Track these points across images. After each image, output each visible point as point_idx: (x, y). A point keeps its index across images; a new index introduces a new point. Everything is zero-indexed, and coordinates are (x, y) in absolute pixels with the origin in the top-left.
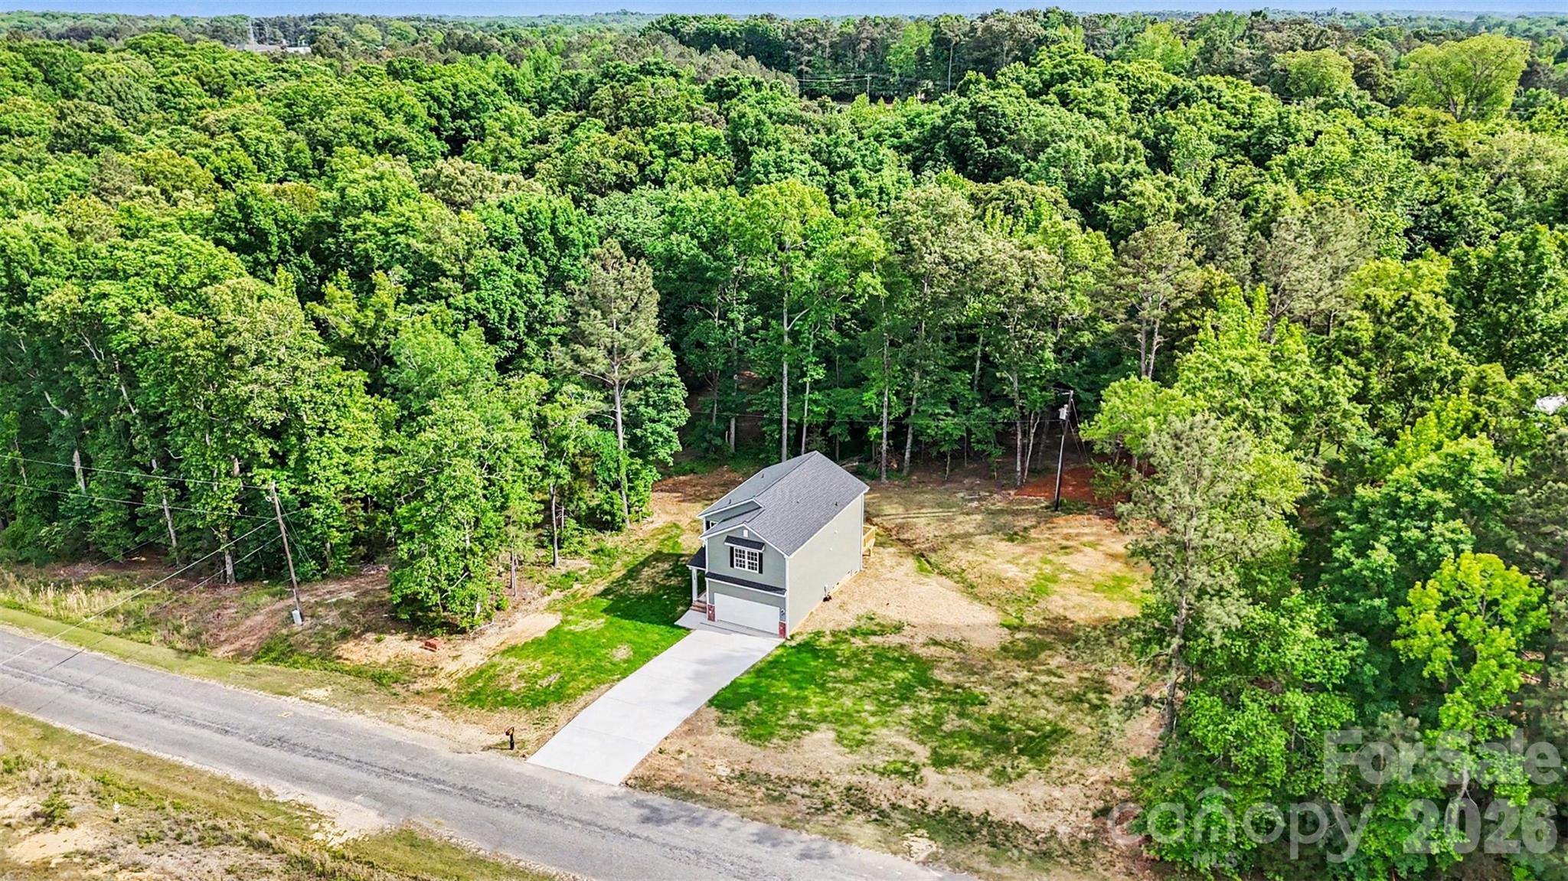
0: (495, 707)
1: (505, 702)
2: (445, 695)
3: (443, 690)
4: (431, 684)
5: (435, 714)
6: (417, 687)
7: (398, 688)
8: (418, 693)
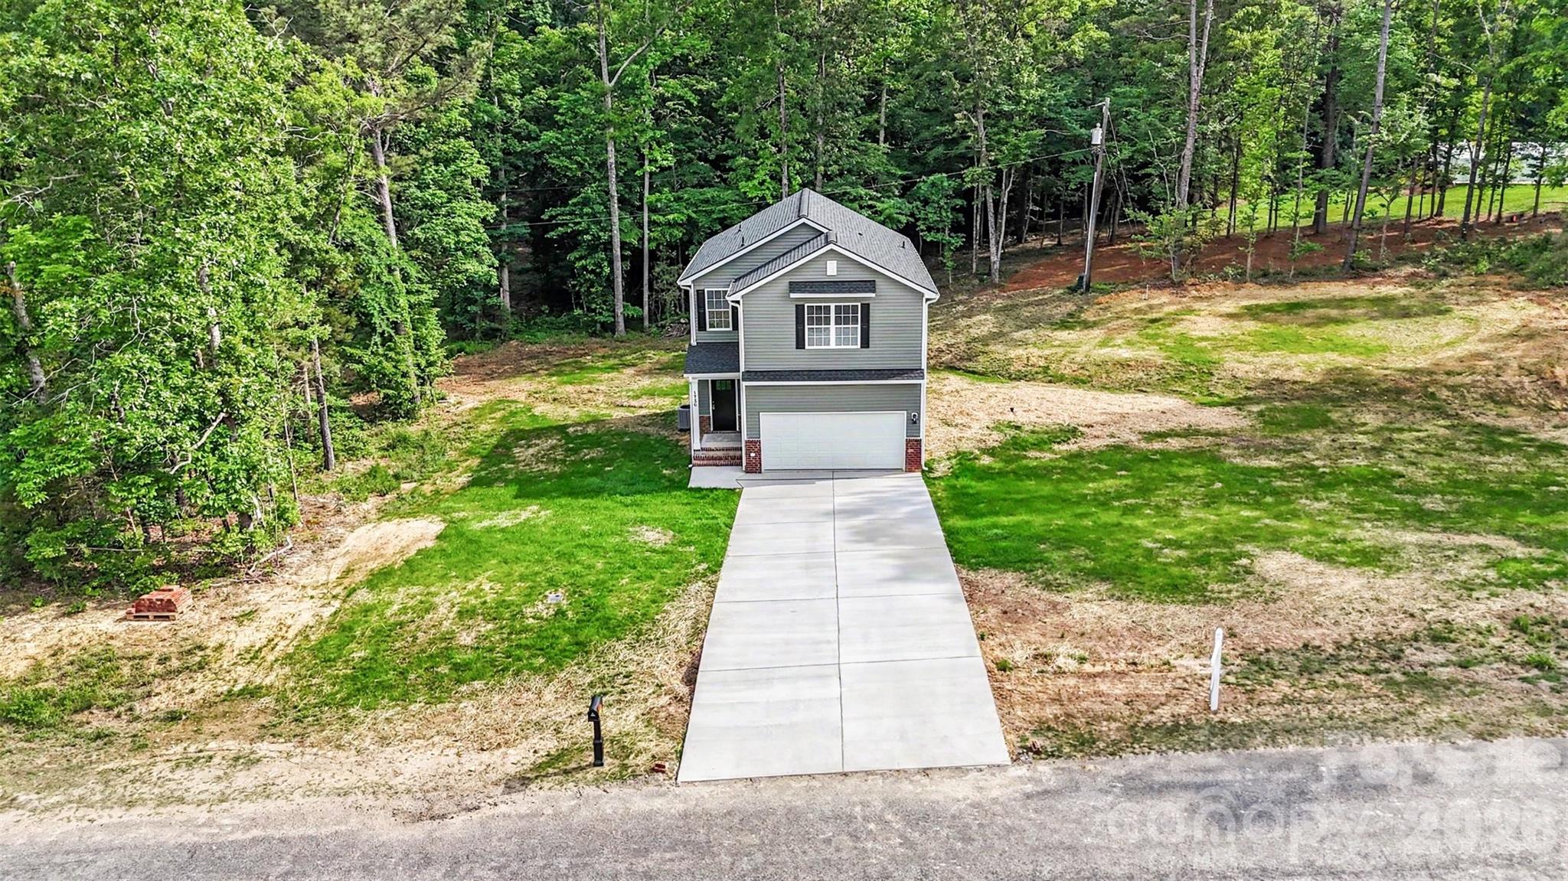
0: (436, 689)
1: (462, 671)
2: (268, 701)
3: (252, 693)
4: (203, 686)
5: (264, 748)
6: (163, 702)
7: (98, 721)
8: (173, 717)
